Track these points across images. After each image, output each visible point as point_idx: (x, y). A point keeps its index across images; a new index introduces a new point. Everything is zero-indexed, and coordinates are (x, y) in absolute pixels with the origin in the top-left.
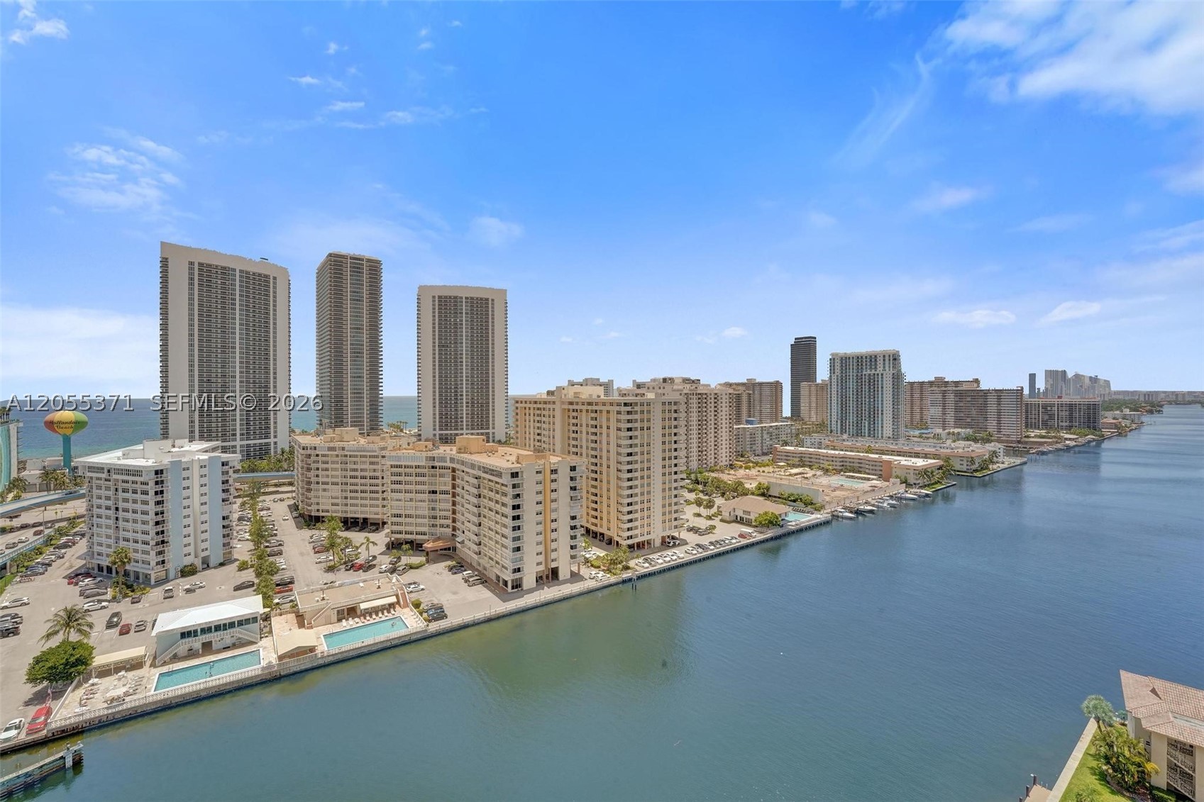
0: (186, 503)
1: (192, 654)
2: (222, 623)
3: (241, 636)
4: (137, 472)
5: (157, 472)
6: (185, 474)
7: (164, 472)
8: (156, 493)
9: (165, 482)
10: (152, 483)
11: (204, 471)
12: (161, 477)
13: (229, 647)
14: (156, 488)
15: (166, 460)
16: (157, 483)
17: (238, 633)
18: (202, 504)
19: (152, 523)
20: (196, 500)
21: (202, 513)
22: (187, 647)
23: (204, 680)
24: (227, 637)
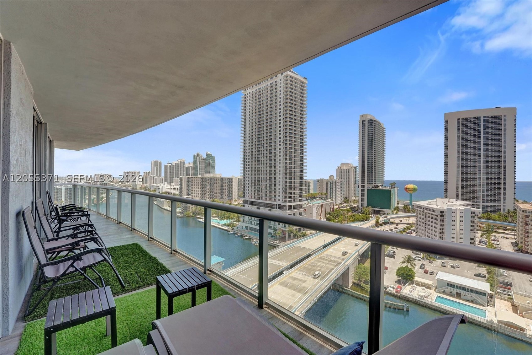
0: (453, 227)
1: (451, 294)
2: (467, 287)
3: (476, 298)
4: (433, 210)
5: (441, 212)
6: (453, 214)
7: (444, 212)
8: (441, 220)
9: (444, 216)
10: (439, 216)
11: (462, 215)
12: (443, 214)
13: (470, 301)
14: (440, 218)
15: (445, 207)
16: (441, 216)
17: (474, 296)
18: (460, 230)
19: (438, 233)
20: (458, 227)
21: (460, 234)
22: (449, 290)
23: (456, 309)
24: (469, 295)
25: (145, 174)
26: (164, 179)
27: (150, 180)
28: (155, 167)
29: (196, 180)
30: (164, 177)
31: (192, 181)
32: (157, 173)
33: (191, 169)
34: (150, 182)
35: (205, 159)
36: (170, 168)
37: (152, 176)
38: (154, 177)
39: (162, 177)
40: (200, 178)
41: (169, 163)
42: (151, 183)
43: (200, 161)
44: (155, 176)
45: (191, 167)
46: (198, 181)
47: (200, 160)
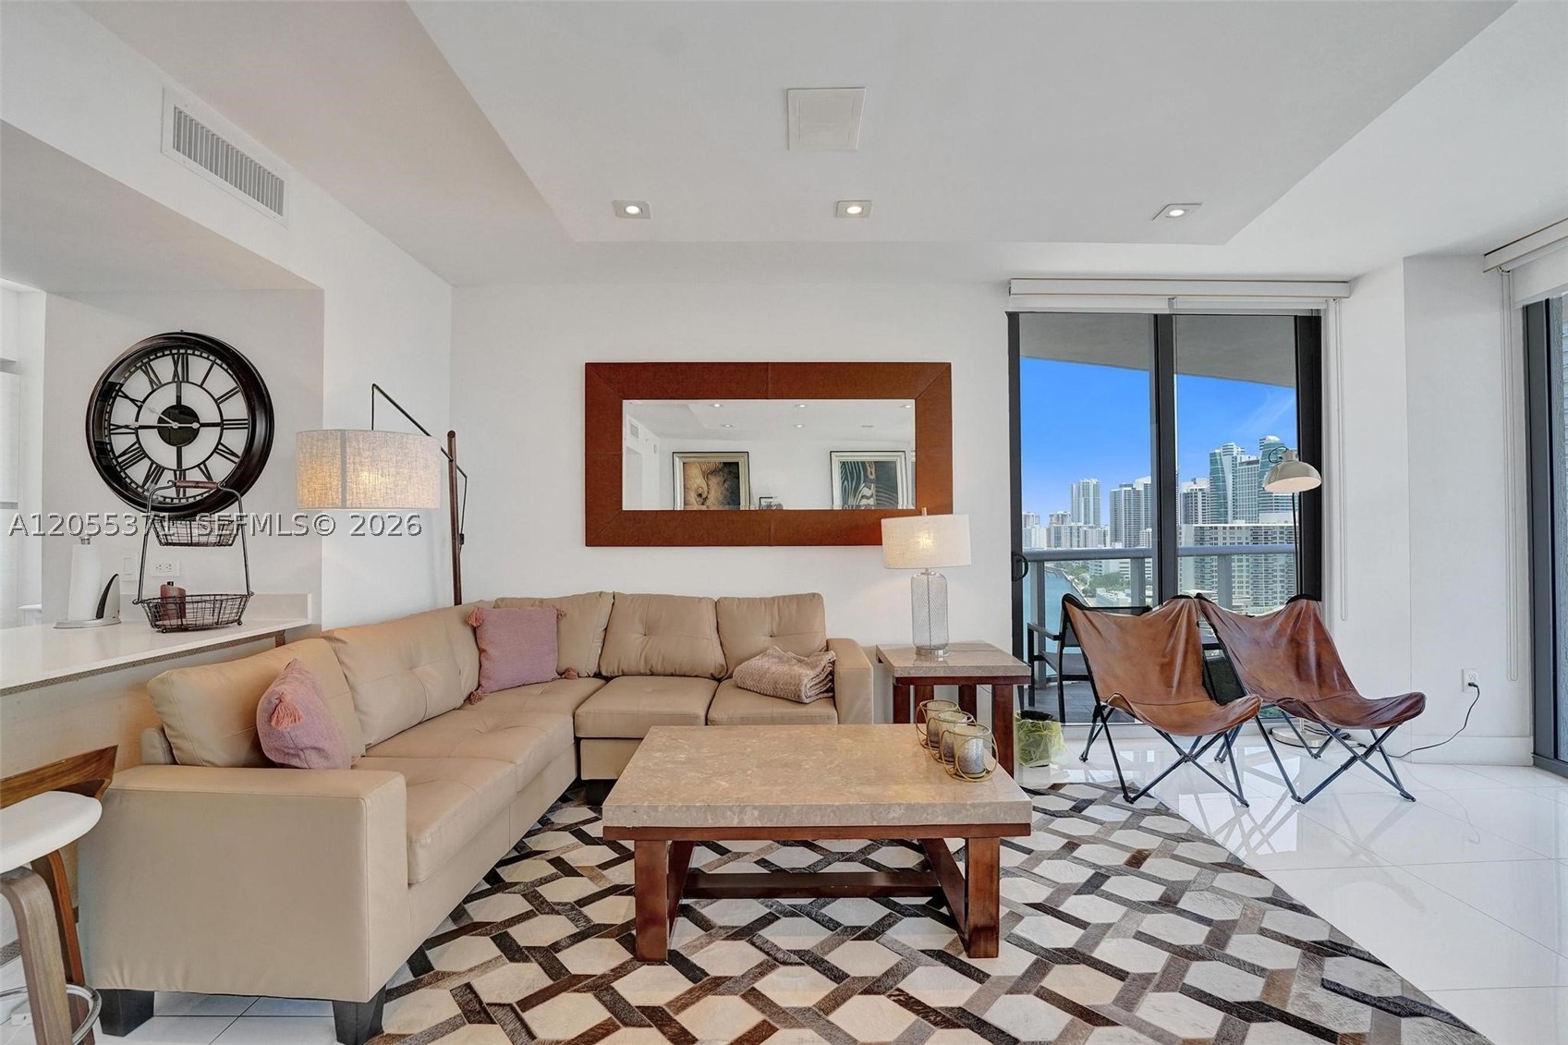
25: (1054, 520)
26: (1111, 531)
27: (1069, 537)
28: (1082, 499)
29: (1228, 535)
30: (1108, 529)
31: (1216, 539)
32: (1086, 515)
33: (1200, 498)
34: (1069, 544)
35: (1257, 462)
36: (1128, 500)
37: (1073, 524)
38: (1078, 528)
39: (1102, 526)
40: (1247, 528)
41: (1126, 486)
42: (1071, 546)
43: (1234, 472)
44: (1081, 524)
45: (1200, 494)
46: (1238, 538)
47: (1234, 465)
